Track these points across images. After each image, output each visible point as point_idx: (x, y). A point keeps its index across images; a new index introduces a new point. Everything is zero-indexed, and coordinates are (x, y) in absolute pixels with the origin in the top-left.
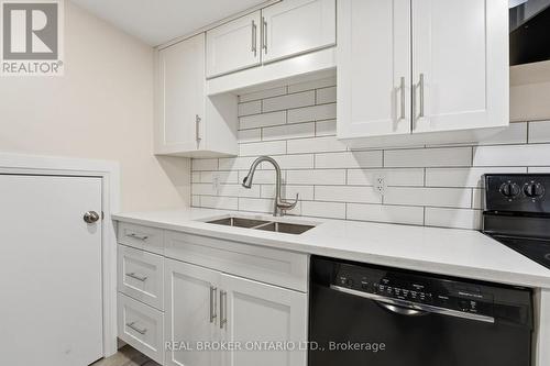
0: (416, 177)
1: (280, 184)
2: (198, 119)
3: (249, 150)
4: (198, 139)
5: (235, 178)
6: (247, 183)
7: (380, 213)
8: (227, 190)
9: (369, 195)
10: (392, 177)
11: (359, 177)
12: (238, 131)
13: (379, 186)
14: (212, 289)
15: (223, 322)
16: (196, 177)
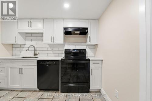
0: (57, 49)
1: (35, 50)
2: (15, 37)
3: (28, 44)
4: (15, 41)
5: (25, 49)
6: (27, 50)
7: (53, 55)
8: (23, 52)
9: (51, 52)
10: (55, 49)
11: (50, 49)
12: (26, 39)
13: (53, 51)
14: (20, 68)
15: (22, 74)
16: (14, 49)
